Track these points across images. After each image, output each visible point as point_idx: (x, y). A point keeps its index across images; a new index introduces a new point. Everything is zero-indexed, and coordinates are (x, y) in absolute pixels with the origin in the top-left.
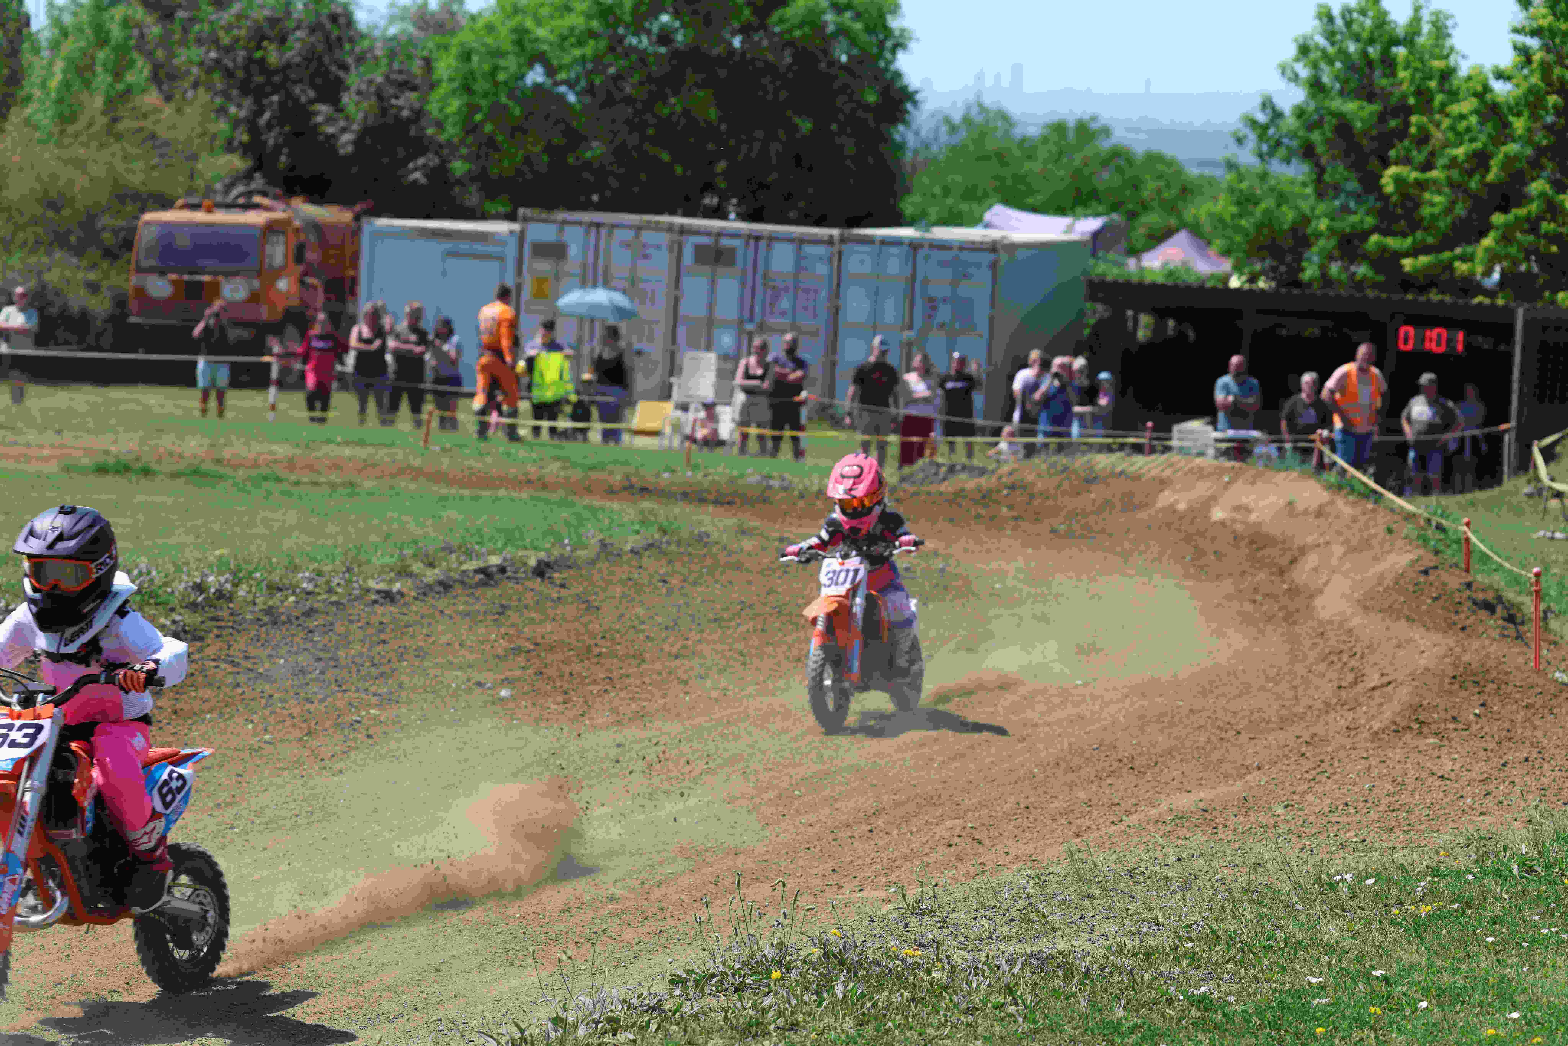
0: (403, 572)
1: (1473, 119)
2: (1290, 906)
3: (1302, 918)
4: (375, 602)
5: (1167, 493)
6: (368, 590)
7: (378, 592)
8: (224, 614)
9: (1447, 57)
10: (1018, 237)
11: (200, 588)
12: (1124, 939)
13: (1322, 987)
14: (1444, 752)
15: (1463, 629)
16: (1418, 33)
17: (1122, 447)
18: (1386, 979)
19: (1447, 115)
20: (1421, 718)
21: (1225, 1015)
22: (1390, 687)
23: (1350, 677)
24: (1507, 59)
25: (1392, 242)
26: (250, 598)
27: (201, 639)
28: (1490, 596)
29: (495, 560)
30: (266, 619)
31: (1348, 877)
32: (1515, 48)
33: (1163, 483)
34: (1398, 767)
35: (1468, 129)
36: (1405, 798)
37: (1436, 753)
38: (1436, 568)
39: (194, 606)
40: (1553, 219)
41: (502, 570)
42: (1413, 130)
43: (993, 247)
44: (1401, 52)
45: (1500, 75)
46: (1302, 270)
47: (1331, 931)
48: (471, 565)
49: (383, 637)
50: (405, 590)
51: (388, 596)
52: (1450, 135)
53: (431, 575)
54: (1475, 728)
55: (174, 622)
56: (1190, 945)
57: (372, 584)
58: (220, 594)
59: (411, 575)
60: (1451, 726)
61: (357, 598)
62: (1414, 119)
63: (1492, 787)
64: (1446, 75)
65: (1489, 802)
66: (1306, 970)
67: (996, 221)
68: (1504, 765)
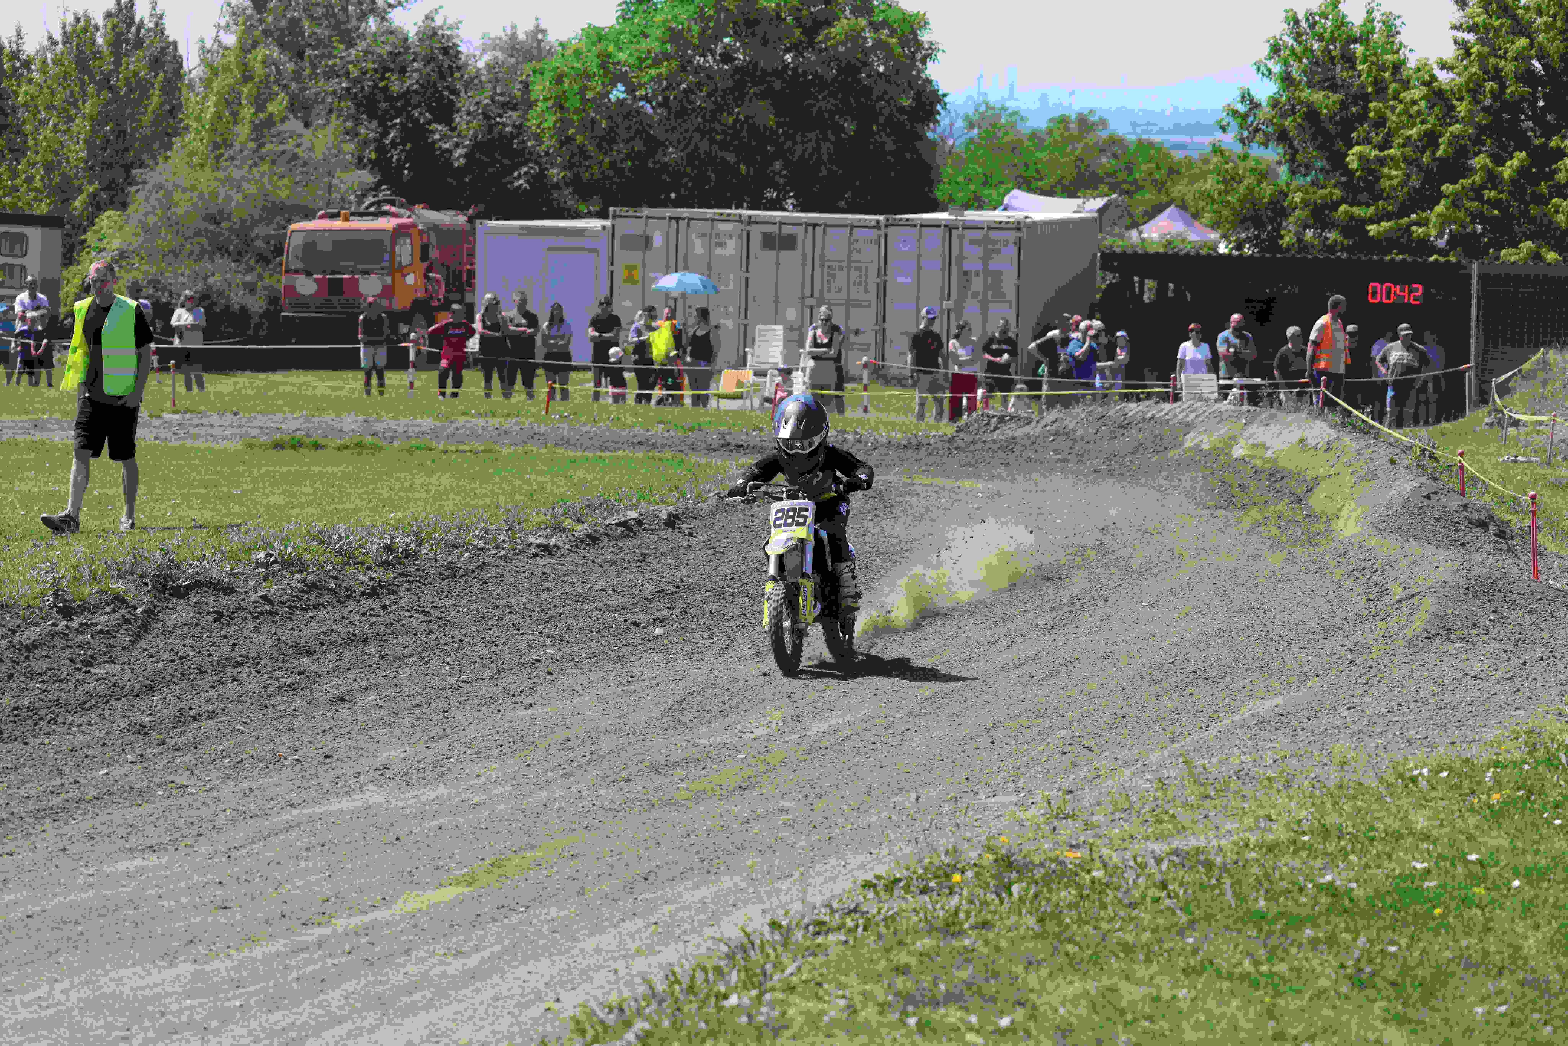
0: (558, 528)
1: (1423, 104)
2: (1380, 799)
3: (1394, 810)
4: (536, 555)
5: (1192, 435)
6: (529, 545)
7: (539, 546)
8: (412, 569)
9: (1397, 52)
10: (1038, 216)
11: (389, 548)
12: (1247, 834)
13: (1428, 871)
14: (1470, 655)
15: (1463, 544)
16: (1372, 32)
17: (1149, 396)
18: (1480, 862)
19: (1401, 102)
20: (1448, 626)
21: (1351, 900)
22: (1416, 599)
23: (1376, 590)
24: (1449, 52)
25: (1357, 211)
26: (432, 555)
27: (394, 593)
28: (1483, 515)
29: (633, 514)
30: (447, 573)
31: (1425, 771)
32: (1455, 42)
33: (1188, 427)
34: (1436, 669)
35: (1419, 113)
36: (1448, 697)
37: (1465, 657)
38: (1436, 493)
39: (386, 564)
40: (1494, 187)
41: (639, 523)
42: (1371, 115)
43: (1018, 226)
44: (1359, 49)
45: (1444, 66)
46: (1282, 238)
47: (1421, 821)
48: (613, 520)
49: (546, 585)
50: (560, 544)
51: (546, 549)
52: (1404, 118)
53: (581, 530)
54: (1493, 632)
55: (371, 579)
56: (1306, 838)
57: (532, 539)
58: (407, 553)
59: (563, 530)
60: (1474, 632)
61: (521, 552)
62: (1371, 105)
63: (1517, 683)
64: (1397, 67)
65: (1520, 698)
66: (1409, 857)
67: (1014, 203)
68: (1524, 664)
